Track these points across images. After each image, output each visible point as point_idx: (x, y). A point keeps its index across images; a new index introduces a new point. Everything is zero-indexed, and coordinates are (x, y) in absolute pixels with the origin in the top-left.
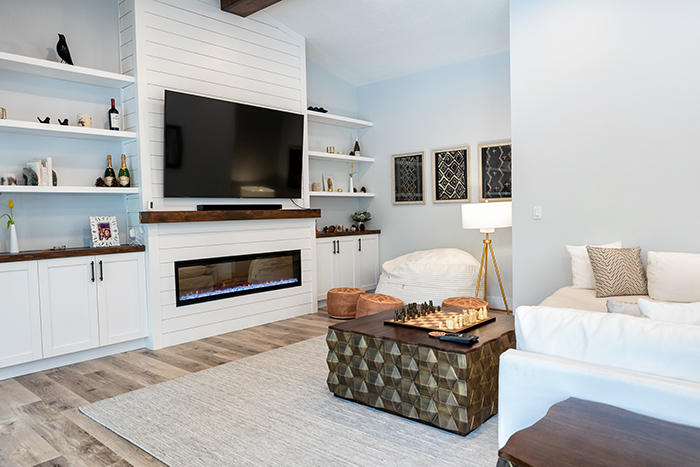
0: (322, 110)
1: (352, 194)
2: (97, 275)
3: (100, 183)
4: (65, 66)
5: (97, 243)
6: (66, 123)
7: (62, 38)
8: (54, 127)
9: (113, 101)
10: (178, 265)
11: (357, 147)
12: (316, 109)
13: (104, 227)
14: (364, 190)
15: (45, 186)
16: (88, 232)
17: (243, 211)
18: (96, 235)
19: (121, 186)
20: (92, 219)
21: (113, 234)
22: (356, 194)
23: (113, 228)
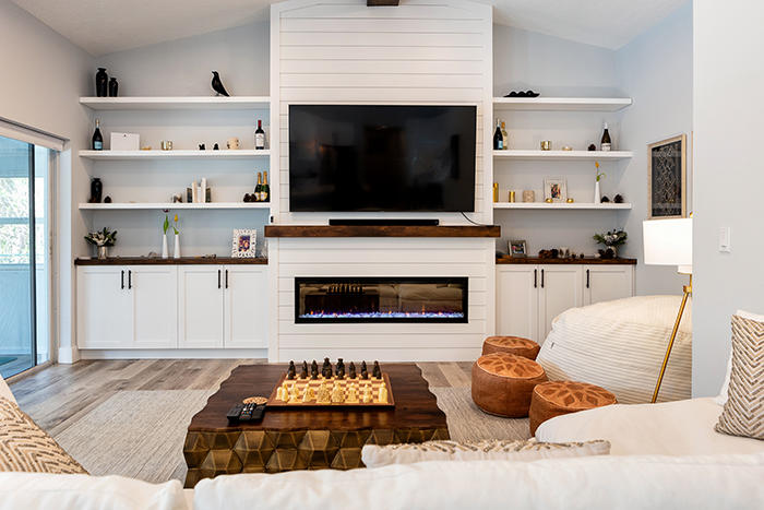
0: (531, 94)
1: (598, 205)
2: (223, 282)
3: (247, 199)
4: (223, 99)
5: (236, 254)
6: (216, 147)
7: (216, 74)
8: (209, 152)
9: (260, 122)
10: (299, 281)
11: (606, 138)
12: (522, 95)
13: (245, 239)
14: (619, 199)
15: (199, 203)
16: (230, 244)
17: (375, 227)
18: (236, 247)
19: (260, 201)
20: (235, 231)
21: (251, 246)
22: (605, 205)
23: (252, 240)
